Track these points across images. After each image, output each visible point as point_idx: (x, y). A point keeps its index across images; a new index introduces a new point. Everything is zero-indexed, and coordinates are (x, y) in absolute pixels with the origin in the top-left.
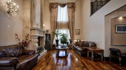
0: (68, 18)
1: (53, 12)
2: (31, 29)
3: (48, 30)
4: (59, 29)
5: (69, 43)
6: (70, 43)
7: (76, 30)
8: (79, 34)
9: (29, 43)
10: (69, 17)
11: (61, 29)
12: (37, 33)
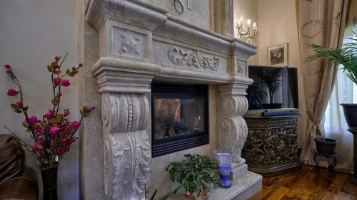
12: (127, 48)
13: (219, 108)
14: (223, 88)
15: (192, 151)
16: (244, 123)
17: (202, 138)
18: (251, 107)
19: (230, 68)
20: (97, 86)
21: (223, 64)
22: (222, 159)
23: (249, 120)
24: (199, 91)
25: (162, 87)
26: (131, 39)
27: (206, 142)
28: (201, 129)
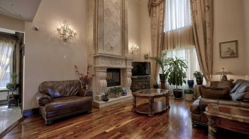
0: (190, 17)
1: (154, 15)
2: (94, 57)
3: (147, 55)
4: (168, 49)
5: (195, 83)
6: (198, 84)
7: (220, 44)
8: (234, 55)
9: (92, 79)
10: (194, 13)
11: (174, 48)
12: (103, 63)
13: (123, 75)
14: (125, 70)
15: (116, 87)
16: (131, 79)
17: (119, 84)
18: (133, 75)
19: (126, 64)
20: (95, 70)
21: (124, 63)
22: (124, 89)
23: (132, 79)
24: (118, 70)
25: (109, 70)
26: (104, 61)
27: (120, 85)
28: (118, 81)
